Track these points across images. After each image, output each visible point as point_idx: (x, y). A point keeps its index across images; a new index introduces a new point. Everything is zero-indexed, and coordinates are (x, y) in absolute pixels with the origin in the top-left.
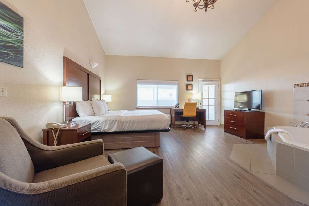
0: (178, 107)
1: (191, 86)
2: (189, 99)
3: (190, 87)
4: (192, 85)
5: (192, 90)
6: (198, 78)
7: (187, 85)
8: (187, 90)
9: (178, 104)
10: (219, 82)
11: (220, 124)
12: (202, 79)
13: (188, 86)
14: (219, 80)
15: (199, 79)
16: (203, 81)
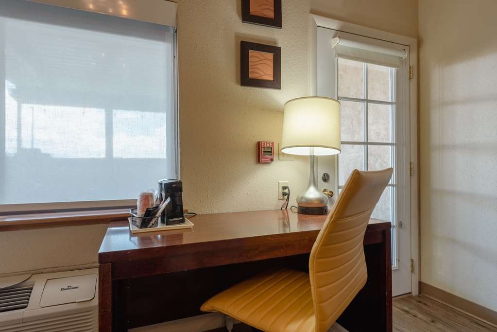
0: (175, 212)
1: (270, 56)
2: (259, 144)
3: (261, 67)
4: (276, 51)
5: (275, 83)
6: (313, 12)
7: (246, 48)
8: (246, 79)
9: (173, 190)
10: (414, 55)
11: (420, 283)
12: (334, 25)
13: (251, 53)
14: (414, 41)
15: (320, 21)
16: (341, 33)
